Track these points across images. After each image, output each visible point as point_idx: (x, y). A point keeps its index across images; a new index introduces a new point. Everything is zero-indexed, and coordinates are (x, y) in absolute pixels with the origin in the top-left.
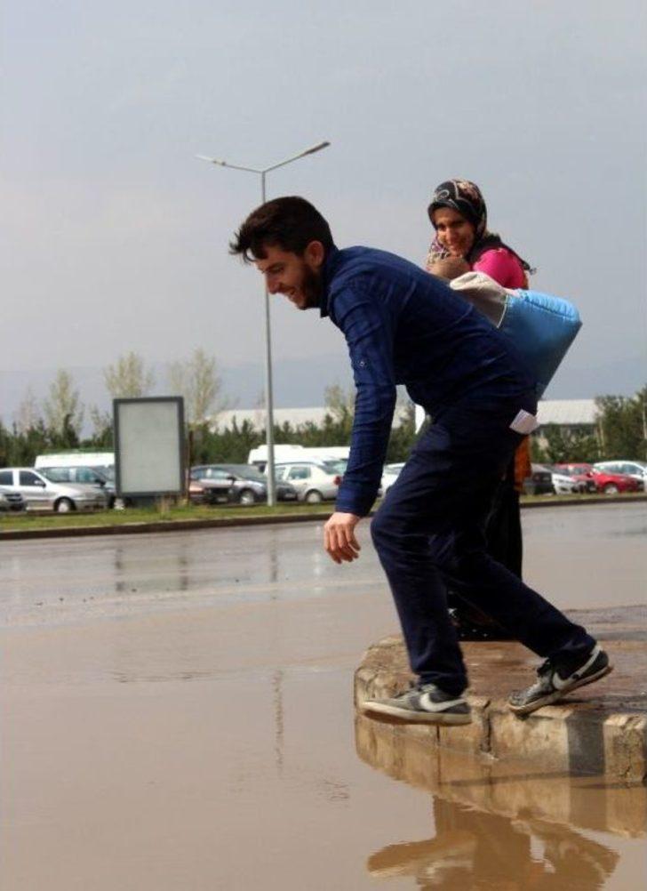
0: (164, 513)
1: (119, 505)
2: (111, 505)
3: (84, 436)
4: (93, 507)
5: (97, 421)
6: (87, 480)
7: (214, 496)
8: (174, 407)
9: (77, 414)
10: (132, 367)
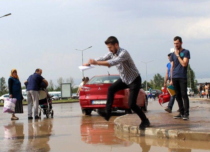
0: (69, 100)
1: (61, 99)
2: (60, 99)
3: (54, 89)
4: (57, 100)
5: (56, 87)
6: (56, 96)
7: (74, 98)
8: (70, 85)
9: (53, 86)
10: (61, 79)
